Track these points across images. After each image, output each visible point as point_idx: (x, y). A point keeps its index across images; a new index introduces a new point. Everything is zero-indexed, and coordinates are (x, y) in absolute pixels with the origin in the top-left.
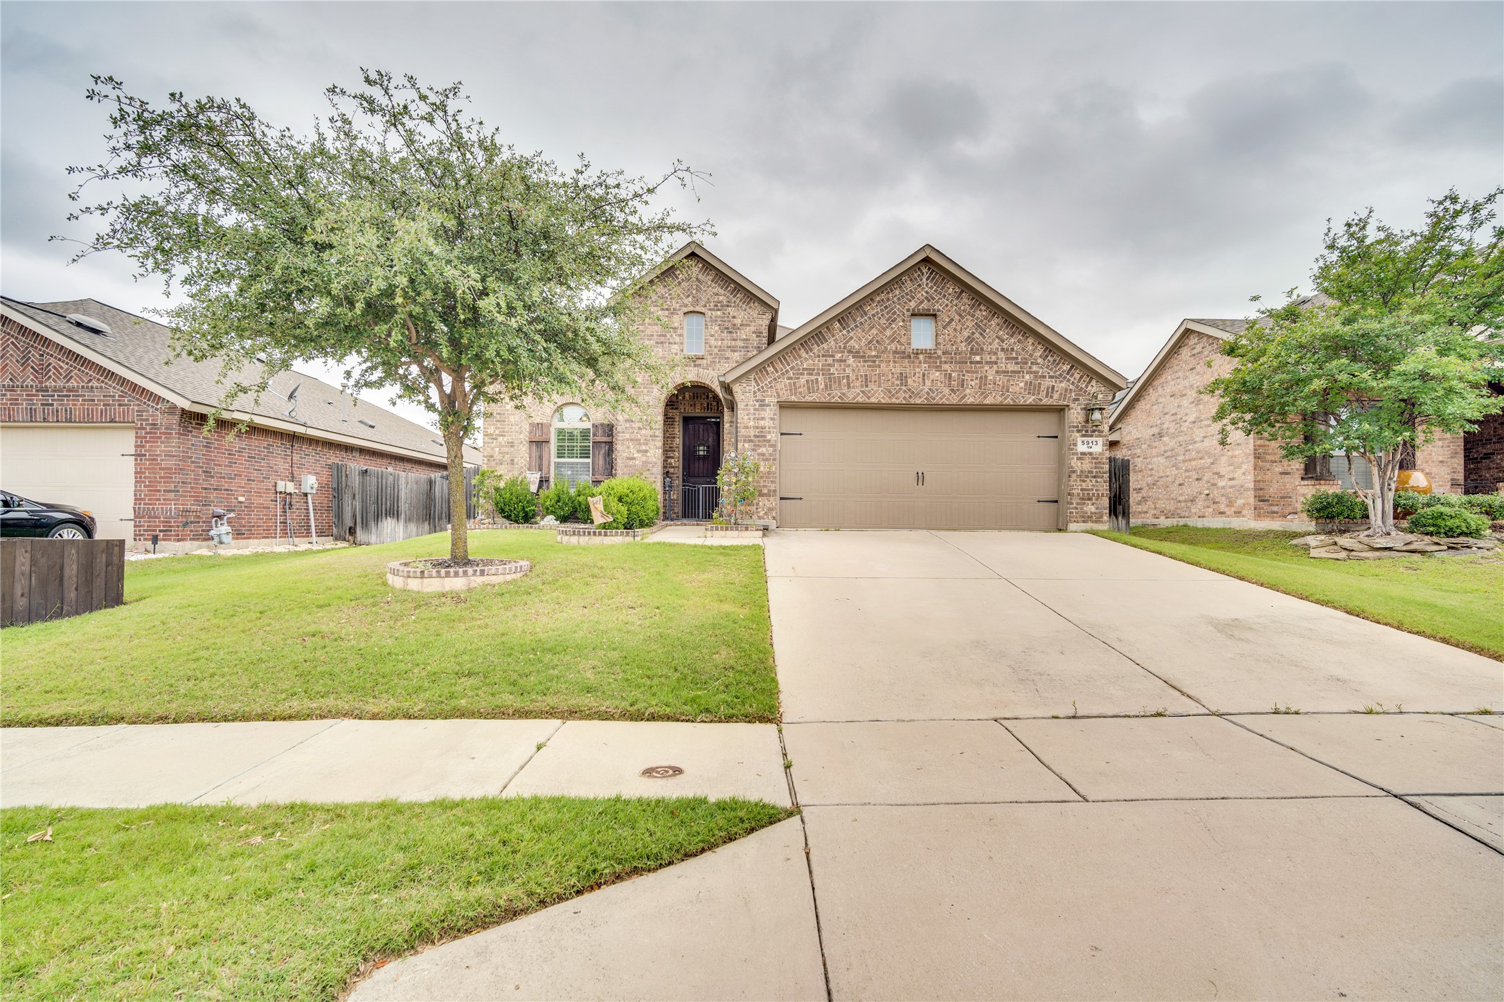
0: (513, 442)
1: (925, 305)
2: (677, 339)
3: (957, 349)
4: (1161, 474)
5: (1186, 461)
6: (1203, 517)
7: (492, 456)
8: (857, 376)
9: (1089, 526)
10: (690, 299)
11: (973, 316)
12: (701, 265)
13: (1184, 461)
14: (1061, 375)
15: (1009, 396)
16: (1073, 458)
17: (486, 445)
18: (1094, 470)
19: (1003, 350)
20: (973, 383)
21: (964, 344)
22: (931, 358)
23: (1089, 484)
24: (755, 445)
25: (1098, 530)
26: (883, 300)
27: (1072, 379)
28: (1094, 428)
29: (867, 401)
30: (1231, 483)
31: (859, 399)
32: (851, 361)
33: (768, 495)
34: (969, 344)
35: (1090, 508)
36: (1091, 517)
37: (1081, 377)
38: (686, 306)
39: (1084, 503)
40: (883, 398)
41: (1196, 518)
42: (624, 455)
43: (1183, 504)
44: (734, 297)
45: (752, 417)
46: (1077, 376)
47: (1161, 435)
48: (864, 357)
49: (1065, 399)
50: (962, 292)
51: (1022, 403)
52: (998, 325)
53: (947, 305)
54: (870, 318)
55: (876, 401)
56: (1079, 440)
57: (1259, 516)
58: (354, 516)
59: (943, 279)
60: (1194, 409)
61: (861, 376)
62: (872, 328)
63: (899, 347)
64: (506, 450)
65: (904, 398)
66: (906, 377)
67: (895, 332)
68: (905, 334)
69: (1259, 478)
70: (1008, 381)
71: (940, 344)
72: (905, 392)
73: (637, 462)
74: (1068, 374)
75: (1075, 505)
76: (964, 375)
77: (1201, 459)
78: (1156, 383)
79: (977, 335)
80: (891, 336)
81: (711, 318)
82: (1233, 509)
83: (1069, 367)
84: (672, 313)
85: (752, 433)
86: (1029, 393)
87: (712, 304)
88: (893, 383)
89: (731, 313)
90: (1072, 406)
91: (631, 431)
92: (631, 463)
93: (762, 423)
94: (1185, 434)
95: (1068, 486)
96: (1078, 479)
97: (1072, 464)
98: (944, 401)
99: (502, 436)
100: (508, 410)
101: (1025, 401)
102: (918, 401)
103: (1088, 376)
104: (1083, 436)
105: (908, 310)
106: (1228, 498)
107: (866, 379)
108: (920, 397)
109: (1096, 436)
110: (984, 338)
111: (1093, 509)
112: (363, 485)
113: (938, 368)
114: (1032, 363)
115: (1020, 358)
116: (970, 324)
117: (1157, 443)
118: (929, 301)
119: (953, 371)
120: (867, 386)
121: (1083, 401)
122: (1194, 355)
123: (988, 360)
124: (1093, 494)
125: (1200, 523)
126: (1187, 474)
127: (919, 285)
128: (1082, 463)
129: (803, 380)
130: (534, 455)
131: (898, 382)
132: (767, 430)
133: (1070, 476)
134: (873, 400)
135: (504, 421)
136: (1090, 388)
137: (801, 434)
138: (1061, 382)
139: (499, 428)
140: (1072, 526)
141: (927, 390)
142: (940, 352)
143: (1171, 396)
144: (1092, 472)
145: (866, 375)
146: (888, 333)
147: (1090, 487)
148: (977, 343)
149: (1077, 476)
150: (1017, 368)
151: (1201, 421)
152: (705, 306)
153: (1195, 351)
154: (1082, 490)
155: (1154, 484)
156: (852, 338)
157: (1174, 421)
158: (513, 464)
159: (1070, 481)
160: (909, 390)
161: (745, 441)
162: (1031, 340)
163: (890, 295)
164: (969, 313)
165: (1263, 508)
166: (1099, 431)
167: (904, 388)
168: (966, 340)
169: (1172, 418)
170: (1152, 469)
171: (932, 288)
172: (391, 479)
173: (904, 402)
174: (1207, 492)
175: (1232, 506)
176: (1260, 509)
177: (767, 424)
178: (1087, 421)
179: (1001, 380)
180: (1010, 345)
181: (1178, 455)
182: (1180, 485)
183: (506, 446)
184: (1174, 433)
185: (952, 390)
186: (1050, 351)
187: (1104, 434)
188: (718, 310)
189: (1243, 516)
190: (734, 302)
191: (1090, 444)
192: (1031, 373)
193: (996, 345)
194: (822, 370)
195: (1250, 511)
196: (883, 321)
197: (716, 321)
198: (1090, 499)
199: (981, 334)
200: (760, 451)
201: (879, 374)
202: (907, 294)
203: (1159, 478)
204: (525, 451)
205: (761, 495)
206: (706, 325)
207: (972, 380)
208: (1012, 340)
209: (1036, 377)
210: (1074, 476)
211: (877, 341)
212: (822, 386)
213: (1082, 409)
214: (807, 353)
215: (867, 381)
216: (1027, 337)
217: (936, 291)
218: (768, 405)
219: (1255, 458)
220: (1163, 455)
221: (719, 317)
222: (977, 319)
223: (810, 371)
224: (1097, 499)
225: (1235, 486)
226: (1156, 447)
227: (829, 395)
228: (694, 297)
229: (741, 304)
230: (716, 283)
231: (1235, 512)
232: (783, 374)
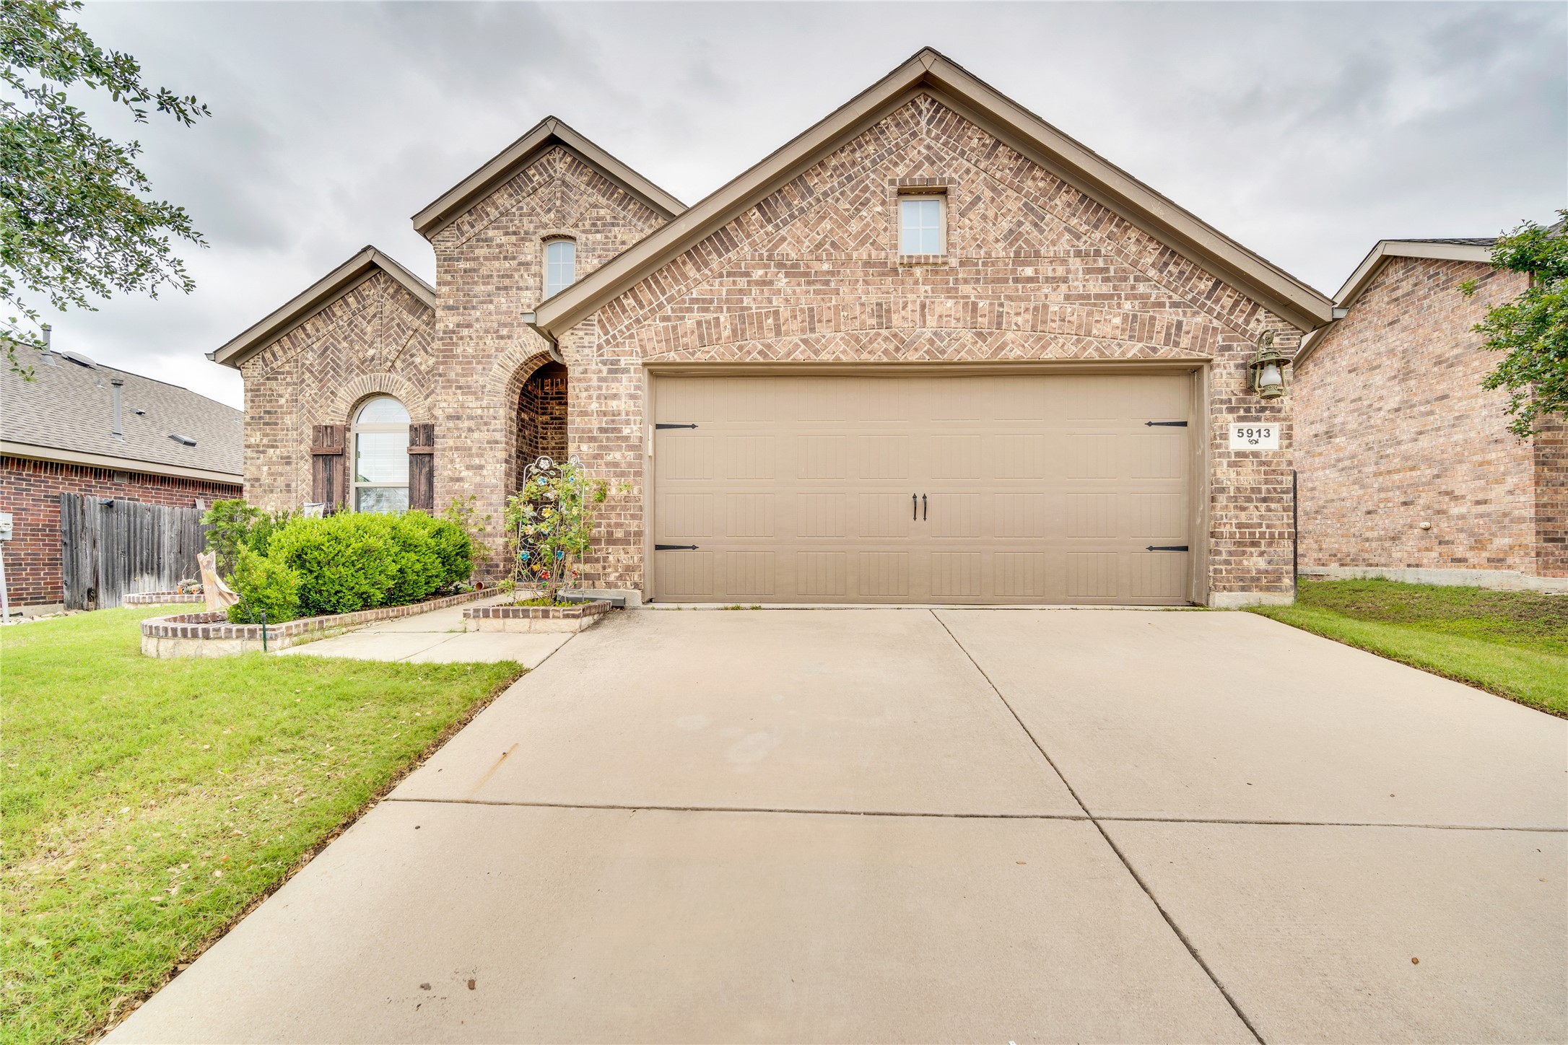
0: (289, 457)
1: (926, 172)
2: (531, 282)
3: (988, 254)
4: (1330, 497)
5: (1381, 474)
6: (1417, 566)
7: (258, 480)
8: (793, 311)
9: (1254, 597)
10: (552, 215)
11: (1018, 190)
12: (569, 160)
13: (1376, 475)
14: (1194, 300)
15: (1091, 343)
16: (1220, 464)
17: (249, 462)
18: (1264, 487)
19: (1078, 254)
20: (1020, 320)
21: (1001, 245)
22: (937, 272)
23: (1253, 514)
24: (600, 447)
25: (1274, 608)
26: (843, 165)
27: (1218, 308)
28: (1263, 403)
29: (814, 358)
30: (1481, 508)
31: (799, 356)
32: (782, 282)
33: (625, 542)
34: (1011, 244)
35: (1255, 562)
36: (1258, 579)
37: (1236, 304)
38: (545, 226)
39: (1244, 553)
40: (844, 352)
41: (1403, 566)
42: (446, 473)
43: (1374, 544)
44: (624, 209)
45: (595, 394)
46: (1227, 302)
47: (1329, 435)
48: (806, 274)
49: (1203, 346)
50: (998, 143)
51: (1117, 356)
52: (1069, 205)
53: (968, 171)
54: (818, 200)
55: (830, 358)
56: (1233, 428)
57: (1546, 566)
58: (95, 573)
59: (960, 122)
60: (1397, 388)
61: (802, 311)
62: (823, 218)
63: (874, 253)
64: (280, 469)
65: (886, 352)
66: (888, 311)
67: (868, 225)
68: (885, 229)
69: (1545, 499)
70: (1090, 314)
71: (953, 245)
72: (886, 339)
73: (466, 486)
74: (1208, 298)
75: (1224, 556)
76: (1001, 305)
77: (1413, 469)
78: (1320, 354)
79: (1027, 227)
80: (859, 233)
81: (586, 245)
82: (1485, 554)
83: (1210, 284)
84: (523, 239)
85: (595, 423)
86: (1131, 337)
87: (588, 223)
88: (863, 323)
89: (619, 236)
90: (1217, 360)
91: (456, 434)
92: (457, 486)
93: (614, 404)
94: (1379, 431)
95: (1211, 518)
96: (1231, 505)
97: (1219, 475)
98: (964, 356)
99: (273, 447)
100: (281, 407)
101: (1123, 353)
102: (913, 357)
103: (1249, 300)
104: (1241, 419)
105: (892, 182)
106: (1471, 534)
107: (812, 317)
108: (916, 350)
109: (1267, 420)
110: (1041, 231)
111: (1262, 563)
112: (107, 527)
113: (951, 293)
114: (1136, 279)
115: (1112, 268)
116: (1013, 205)
117: (1323, 448)
118: (933, 163)
119: (981, 297)
120: (813, 330)
121: (1240, 351)
122: (1396, 300)
123: (1050, 274)
124: (1262, 535)
125: (1410, 577)
126: (1383, 495)
127: (914, 135)
128: (1238, 474)
129: (690, 322)
130: (320, 476)
131: (874, 321)
132: (623, 417)
133: (1213, 499)
134: (825, 357)
135: (276, 424)
136: (1253, 324)
137: (693, 426)
138: (1195, 314)
139: (267, 435)
140: (1219, 598)
141: (929, 334)
142: (954, 262)
143: (1350, 372)
144: (1259, 491)
145: (811, 310)
146: (854, 227)
147: (1255, 520)
148: (1026, 242)
149: (1229, 498)
150: (1106, 289)
151: (1413, 406)
152: (577, 226)
153: (1399, 293)
154: (1239, 526)
155: (1317, 512)
156: (783, 239)
157: (1355, 411)
158: (289, 491)
159: (1213, 508)
160: (895, 336)
161: (581, 440)
162: (1133, 234)
163: (858, 154)
164: (1010, 186)
165: (1553, 554)
166: (1272, 409)
167: (884, 332)
168: (1006, 238)
169: (1353, 406)
170: (1313, 489)
171: (937, 138)
172: (148, 517)
173: (885, 360)
174: (1427, 524)
175: (1483, 548)
176: (1547, 554)
177: (623, 407)
178: (1250, 390)
179: (1076, 312)
180: (1092, 244)
181: (1364, 465)
182: (1369, 513)
183: (279, 463)
184: (1355, 431)
185: (980, 335)
186: (1173, 253)
187: (1282, 415)
188: (598, 232)
189: (1509, 567)
190: (624, 218)
191: (1255, 436)
192: (1135, 297)
193: (1065, 243)
194: (727, 301)
195: (1527, 559)
196: (844, 205)
197: (594, 250)
198: (1254, 544)
199: (1036, 225)
200: (609, 458)
201: (836, 307)
202: (890, 152)
203: (1327, 502)
204: (308, 470)
205: (611, 541)
206: (578, 257)
207: (1018, 314)
208: (1097, 235)
209: (1145, 305)
210: (1222, 499)
211: (833, 244)
212: (727, 333)
213: (1237, 366)
214: (699, 270)
215: (812, 320)
216: (1126, 229)
217: (945, 144)
218: (626, 371)
219: (1537, 463)
220: (1335, 466)
221: (599, 243)
222: (1027, 195)
223: (705, 304)
224: (1270, 544)
225: (1489, 515)
226: (1320, 454)
227: (740, 348)
228: (557, 211)
229: (635, 221)
230: (594, 187)
231: (1489, 560)
232: (652, 311)
